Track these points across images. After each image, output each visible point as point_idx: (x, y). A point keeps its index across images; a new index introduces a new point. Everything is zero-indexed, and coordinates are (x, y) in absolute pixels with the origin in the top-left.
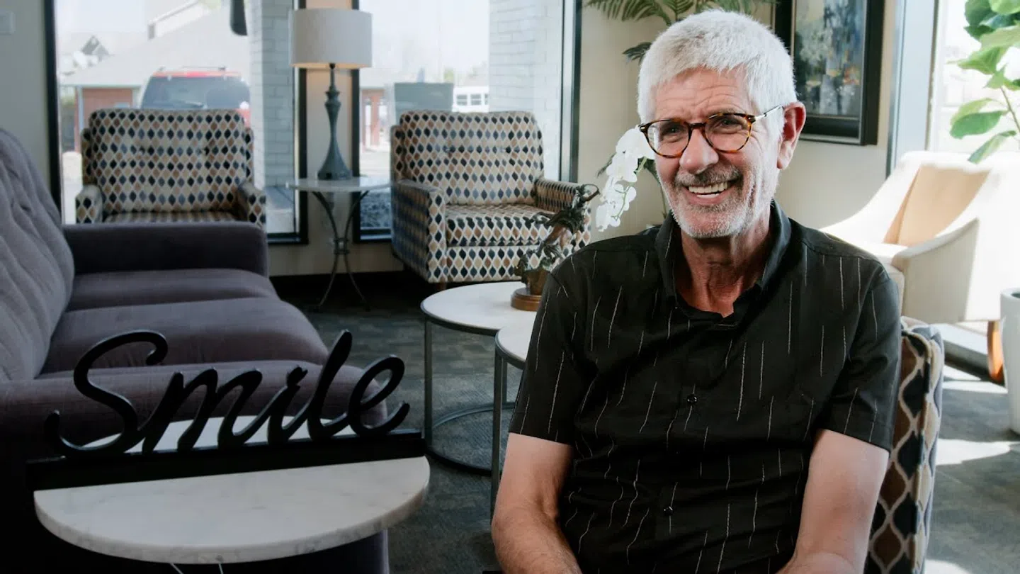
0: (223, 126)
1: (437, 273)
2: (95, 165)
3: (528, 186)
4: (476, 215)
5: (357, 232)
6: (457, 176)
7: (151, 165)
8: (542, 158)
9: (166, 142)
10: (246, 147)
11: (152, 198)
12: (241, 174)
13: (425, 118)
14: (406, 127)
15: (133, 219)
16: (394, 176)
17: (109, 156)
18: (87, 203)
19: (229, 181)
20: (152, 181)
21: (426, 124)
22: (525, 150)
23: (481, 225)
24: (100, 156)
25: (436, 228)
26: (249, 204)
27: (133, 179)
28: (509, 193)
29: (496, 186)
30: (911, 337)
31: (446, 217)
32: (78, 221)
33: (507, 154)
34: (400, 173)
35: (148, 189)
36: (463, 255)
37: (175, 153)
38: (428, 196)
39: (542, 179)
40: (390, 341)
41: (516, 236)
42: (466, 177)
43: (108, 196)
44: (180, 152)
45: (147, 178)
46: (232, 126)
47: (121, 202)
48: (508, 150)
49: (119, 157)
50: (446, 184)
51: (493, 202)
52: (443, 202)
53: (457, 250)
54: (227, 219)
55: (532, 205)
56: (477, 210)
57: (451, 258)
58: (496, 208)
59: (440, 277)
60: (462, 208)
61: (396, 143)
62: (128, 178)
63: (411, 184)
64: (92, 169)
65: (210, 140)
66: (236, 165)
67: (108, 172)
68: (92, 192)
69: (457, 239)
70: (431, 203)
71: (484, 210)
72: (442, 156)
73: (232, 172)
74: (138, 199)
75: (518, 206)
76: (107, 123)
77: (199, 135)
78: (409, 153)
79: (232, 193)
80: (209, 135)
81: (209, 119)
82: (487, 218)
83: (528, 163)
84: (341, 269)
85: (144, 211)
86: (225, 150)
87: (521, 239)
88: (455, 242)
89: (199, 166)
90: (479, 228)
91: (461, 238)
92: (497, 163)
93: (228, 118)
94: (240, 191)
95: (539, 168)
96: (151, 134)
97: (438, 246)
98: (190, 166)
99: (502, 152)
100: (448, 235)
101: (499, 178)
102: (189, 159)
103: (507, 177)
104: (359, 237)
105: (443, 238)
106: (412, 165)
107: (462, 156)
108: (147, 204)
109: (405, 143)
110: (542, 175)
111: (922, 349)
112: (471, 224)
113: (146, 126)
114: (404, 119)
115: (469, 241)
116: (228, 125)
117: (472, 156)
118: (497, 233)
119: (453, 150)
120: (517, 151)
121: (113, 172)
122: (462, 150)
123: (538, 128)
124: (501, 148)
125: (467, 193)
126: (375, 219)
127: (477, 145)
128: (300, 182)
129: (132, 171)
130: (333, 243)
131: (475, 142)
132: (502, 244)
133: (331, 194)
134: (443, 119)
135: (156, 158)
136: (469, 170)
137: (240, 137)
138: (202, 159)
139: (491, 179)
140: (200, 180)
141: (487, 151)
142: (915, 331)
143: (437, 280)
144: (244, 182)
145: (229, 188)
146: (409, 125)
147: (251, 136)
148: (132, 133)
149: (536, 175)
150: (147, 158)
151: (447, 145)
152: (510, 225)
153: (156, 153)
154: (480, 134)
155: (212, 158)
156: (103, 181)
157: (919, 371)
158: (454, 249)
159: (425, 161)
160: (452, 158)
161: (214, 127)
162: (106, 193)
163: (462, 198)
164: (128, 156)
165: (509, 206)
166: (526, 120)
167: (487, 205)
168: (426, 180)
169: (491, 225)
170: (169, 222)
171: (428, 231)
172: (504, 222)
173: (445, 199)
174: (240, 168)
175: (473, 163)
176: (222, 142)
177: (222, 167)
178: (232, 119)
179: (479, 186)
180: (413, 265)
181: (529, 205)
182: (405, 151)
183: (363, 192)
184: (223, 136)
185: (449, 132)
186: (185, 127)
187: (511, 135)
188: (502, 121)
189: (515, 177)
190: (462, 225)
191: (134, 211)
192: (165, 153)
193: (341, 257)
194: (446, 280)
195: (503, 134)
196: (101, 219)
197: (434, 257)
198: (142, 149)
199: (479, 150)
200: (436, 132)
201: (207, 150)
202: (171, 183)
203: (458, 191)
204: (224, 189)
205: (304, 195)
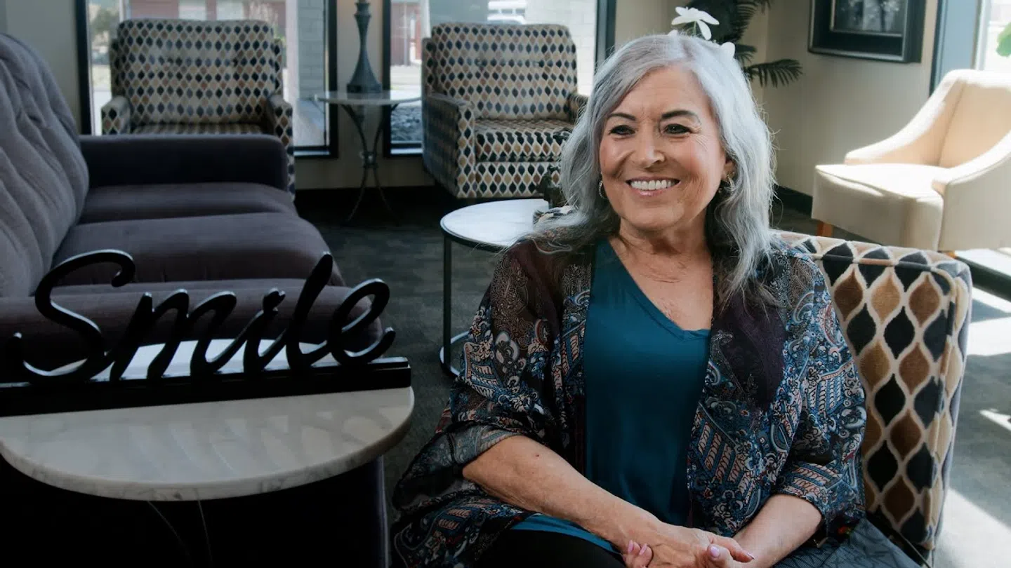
0: (251, 37)
1: (466, 188)
2: (123, 75)
3: (561, 100)
4: (506, 130)
5: (388, 146)
6: (488, 90)
7: (179, 76)
8: (576, 73)
9: (194, 53)
10: (275, 58)
11: (180, 109)
12: (269, 86)
13: (457, 30)
14: (437, 39)
15: (160, 131)
16: (425, 90)
17: (137, 67)
18: (113, 114)
19: (257, 93)
20: (180, 92)
21: (458, 37)
22: (559, 64)
23: (511, 140)
24: (128, 67)
25: (465, 142)
26: (276, 117)
27: (160, 90)
28: (541, 107)
29: (528, 101)
30: (934, 274)
31: (475, 131)
32: (104, 132)
33: (540, 68)
34: (431, 87)
35: (176, 100)
36: (492, 170)
37: (203, 64)
38: (457, 110)
39: (576, 94)
40: (417, 256)
41: (547, 152)
42: (497, 91)
43: (136, 108)
44: (208, 64)
45: (175, 89)
46: (261, 37)
47: (149, 114)
48: (541, 64)
49: (147, 67)
50: (476, 97)
51: (524, 117)
52: (473, 117)
53: (487, 165)
54: (254, 131)
55: (565, 121)
56: (508, 126)
57: (480, 173)
58: (528, 123)
59: (469, 192)
60: (492, 122)
61: (427, 55)
62: (155, 89)
63: (442, 98)
64: (120, 79)
65: (239, 51)
66: (265, 77)
67: (136, 83)
68: (120, 103)
69: (486, 154)
70: (460, 117)
71: (515, 125)
72: (474, 69)
73: (261, 85)
74: (166, 110)
75: (550, 121)
76: (135, 33)
77: (228, 47)
78: (440, 66)
79: (260, 105)
80: (237, 46)
81: (237, 30)
82: (517, 133)
83: (562, 78)
84: (371, 183)
85: (172, 123)
86: (254, 62)
87: (552, 155)
88: (484, 158)
89: (227, 77)
90: (509, 143)
91: (491, 153)
92: (530, 77)
93: (256, 29)
94: (268, 103)
95: (572, 83)
96: (179, 44)
97: (467, 161)
98: (218, 78)
99: (534, 66)
100: (477, 150)
101: (532, 92)
102: (217, 71)
103: (540, 91)
104: (390, 151)
105: (472, 153)
106: (443, 78)
107: (494, 69)
108: (175, 115)
109: (436, 57)
110: (576, 90)
111: (946, 287)
112: (501, 139)
113: (174, 36)
114: (435, 31)
115: (498, 156)
116: (256, 36)
117: (504, 70)
118: (527, 149)
119: (484, 63)
120: (551, 65)
121: (141, 83)
122: (494, 63)
123: (572, 42)
124: (534, 62)
125: (498, 107)
126: (407, 132)
127: (510, 59)
128: (331, 95)
129: (160, 82)
130: (363, 157)
131: (507, 55)
132: (532, 160)
133: (361, 107)
134: (475, 31)
135: (184, 69)
136: (501, 84)
137: (269, 49)
138: (230, 70)
139: (524, 93)
140: (229, 92)
141: (520, 65)
142: (939, 267)
143: (466, 196)
144: (273, 94)
145: (258, 101)
146: (440, 38)
147: (280, 47)
148: (159, 43)
149: (570, 89)
150: (175, 69)
151: (479, 59)
152: (540, 141)
153: (184, 64)
154: (512, 47)
155: (240, 69)
156: (131, 92)
157: (943, 311)
158: (484, 164)
159: (456, 75)
160: (484, 72)
161: (242, 37)
162: (134, 104)
163: (493, 112)
164: (156, 67)
165: (541, 121)
166: (560, 33)
167: (519, 120)
168: (457, 93)
169: (521, 140)
170: (195, 135)
171: (457, 147)
172: (535, 138)
173: (476, 112)
174: (269, 79)
175: (504, 77)
176: (250, 54)
177: (250, 79)
178: (261, 30)
179: (511, 101)
180: (442, 180)
181: (561, 120)
182: (436, 64)
183: (393, 106)
184: (251, 48)
185: (481, 45)
186: (214, 37)
187: (544, 49)
188: (536, 34)
189: (548, 91)
190: (491, 139)
191: (163, 123)
192: (194, 64)
193: (371, 171)
194: (475, 195)
195: (536, 48)
196: (129, 130)
197: (463, 173)
198: (170, 60)
199: (511, 64)
200: (468, 45)
201: (236, 62)
202: (199, 94)
203: (489, 105)
204: (253, 101)
205: (334, 108)
